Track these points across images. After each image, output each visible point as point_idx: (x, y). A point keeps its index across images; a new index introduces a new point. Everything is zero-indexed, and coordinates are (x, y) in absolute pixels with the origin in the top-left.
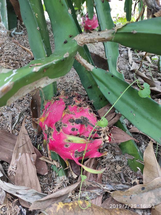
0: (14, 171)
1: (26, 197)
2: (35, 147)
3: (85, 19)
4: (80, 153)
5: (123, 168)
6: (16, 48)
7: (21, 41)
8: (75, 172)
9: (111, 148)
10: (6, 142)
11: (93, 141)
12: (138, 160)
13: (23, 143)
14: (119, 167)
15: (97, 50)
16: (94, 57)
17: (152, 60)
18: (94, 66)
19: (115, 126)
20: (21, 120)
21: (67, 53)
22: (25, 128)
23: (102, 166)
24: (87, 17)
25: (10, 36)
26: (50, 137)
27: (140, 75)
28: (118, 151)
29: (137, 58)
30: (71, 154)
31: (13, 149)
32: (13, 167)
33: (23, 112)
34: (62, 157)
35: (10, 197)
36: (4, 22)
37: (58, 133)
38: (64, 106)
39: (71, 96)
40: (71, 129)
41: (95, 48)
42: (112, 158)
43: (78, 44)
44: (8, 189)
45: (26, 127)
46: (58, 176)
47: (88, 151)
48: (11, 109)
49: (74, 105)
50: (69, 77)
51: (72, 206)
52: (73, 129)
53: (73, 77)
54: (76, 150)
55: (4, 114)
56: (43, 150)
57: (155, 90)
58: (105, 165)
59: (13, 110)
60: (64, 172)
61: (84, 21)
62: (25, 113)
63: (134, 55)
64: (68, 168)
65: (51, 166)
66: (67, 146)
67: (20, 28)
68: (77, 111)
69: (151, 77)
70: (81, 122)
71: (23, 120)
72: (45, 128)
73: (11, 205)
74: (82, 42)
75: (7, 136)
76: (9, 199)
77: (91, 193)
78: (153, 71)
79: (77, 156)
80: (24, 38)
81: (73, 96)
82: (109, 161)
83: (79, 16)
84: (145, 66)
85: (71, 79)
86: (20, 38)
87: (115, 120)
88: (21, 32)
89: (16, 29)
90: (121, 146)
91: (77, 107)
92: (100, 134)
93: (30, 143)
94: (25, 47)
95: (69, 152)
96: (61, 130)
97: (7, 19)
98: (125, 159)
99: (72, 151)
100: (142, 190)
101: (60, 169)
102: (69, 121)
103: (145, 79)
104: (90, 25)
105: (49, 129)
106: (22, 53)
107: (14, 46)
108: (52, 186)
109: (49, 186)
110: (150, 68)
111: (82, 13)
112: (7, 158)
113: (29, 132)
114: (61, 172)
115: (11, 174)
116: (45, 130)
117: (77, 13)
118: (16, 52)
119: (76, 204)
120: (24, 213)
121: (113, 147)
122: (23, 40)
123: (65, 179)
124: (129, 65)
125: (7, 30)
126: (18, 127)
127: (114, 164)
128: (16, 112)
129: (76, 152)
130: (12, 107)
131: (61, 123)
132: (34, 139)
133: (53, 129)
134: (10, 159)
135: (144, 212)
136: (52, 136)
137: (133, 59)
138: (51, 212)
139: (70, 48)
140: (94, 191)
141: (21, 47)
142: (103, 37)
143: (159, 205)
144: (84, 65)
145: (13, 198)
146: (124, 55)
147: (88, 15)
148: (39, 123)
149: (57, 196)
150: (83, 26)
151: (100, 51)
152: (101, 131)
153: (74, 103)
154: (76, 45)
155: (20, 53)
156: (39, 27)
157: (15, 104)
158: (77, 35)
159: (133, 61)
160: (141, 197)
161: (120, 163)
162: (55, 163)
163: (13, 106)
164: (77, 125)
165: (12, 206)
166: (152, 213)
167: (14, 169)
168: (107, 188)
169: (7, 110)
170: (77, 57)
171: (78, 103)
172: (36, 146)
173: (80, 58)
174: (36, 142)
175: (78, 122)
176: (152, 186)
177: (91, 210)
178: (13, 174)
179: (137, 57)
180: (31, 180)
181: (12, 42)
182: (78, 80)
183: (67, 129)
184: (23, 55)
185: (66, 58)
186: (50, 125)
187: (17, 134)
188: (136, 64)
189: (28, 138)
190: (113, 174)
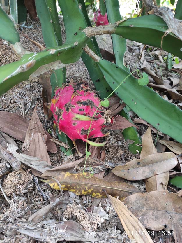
0: (28, 147)
1: (38, 168)
2: (45, 131)
3: (97, 15)
4: (85, 131)
5: (125, 152)
6: (26, 42)
7: (30, 35)
8: (81, 152)
9: (115, 135)
10: (20, 124)
11: (97, 120)
12: (138, 144)
13: (35, 126)
14: (121, 152)
15: (108, 47)
16: (104, 53)
17: (164, 60)
18: (101, 58)
19: (119, 115)
20: (32, 107)
21: (77, 42)
22: (36, 114)
23: (106, 150)
24: (100, 12)
25: (19, 30)
26: (60, 117)
27: (149, 73)
28: (121, 137)
29: (149, 58)
30: (78, 132)
31: (26, 131)
32: (27, 144)
33: (35, 100)
34: (70, 137)
35: (25, 167)
36: (13, 15)
37: (67, 113)
38: (73, 90)
39: (79, 83)
40: (79, 109)
41: (107, 45)
42: (115, 143)
43: (86, 35)
44: (23, 159)
45: (38, 113)
46: (66, 155)
47: (92, 130)
48: (23, 98)
49: (82, 90)
50: (78, 71)
51: (77, 176)
52: (80, 110)
53: (82, 71)
54: (82, 128)
55: (16, 101)
56: (53, 134)
57: (162, 87)
58: (108, 149)
59: (25, 98)
60: (71, 152)
61: (96, 16)
62: (37, 101)
63: (147, 54)
64: (75, 148)
65: (60, 148)
66: (74, 124)
67: (29, 22)
68: (84, 95)
69: (161, 76)
70: (87, 104)
71: (34, 107)
72: (56, 110)
73: (25, 173)
74: (90, 34)
75: (20, 119)
76: (23, 168)
77: (94, 168)
78: (164, 70)
79: (83, 133)
80: (33, 32)
81: (81, 83)
82: (112, 145)
83: (91, 11)
84: (157, 66)
85: (80, 73)
86: (29, 32)
87: (119, 109)
88: (30, 25)
89: (26, 22)
90: (124, 133)
91: (84, 92)
92: (103, 115)
93: (41, 127)
94: (35, 41)
95: (76, 130)
96: (70, 110)
97: (17, 12)
98: (127, 144)
99: (79, 129)
100: (138, 164)
101: (68, 149)
102: (77, 103)
103: (154, 78)
104: (102, 21)
105: (60, 110)
106: (32, 47)
107: (23, 40)
108: (60, 163)
109: (58, 163)
110: (161, 68)
111: (95, 8)
112: (21, 137)
113: (40, 117)
114: (69, 152)
115: (25, 149)
116: (56, 112)
117: (89, 8)
118: (26, 46)
119: (81, 174)
120: (36, 180)
121: (116, 134)
122: (32, 34)
123: (72, 157)
124: (140, 64)
125: (16, 23)
126: (30, 113)
127: (117, 148)
128: (27, 101)
129: (82, 130)
130: (24, 96)
131: (70, 104)
132: (44, 124)
133: (63, 110)
134: (24, 139)
135: (139, 185)
136: (62, 116)
137: (145, 58)
138: (59, 178)
139: (79, 39)
140: (98, 167)
141: (31, 41)
142: (107, 29)
143: (152, 177)
144: (91, 56)
145: (27, 168)
146: (136, 54)
147: (100, 10)
148: (50, 108)
149: (65, 168)
150: (95, 22)
151: (111, 49)
152: (104, 112)
153: (82, 88)
154: (84, 37)
155: (30, 47)
156: (52, 20)
157: (26, 93)
158: (85, 28)
159: (144, 60)
160: (137, 170)
161: (122, 147)
162: (63, 144)
163: (25, 94)
164: (84, 106)
165: (26, 175)
166: (146, 186)
167: (28, 145)
168: (108, 165)
169: (19, 98)
170: (85, 48)
171: (85, 89)
172: (47, 130)
173: (88, 50)
174: (47, 127)
175: (84, 103)
176: (146, 161)
177: (93, 180)
178: (27, 149)
179: (150, 56)
180: (42, 155)
181: (22, 36)
182: (87, 75)
183: (75, 110)
184: (32, 49)
185: (76, 46)
186: (60, 107)
187: (29, 119)
188: (148, 63)
189: (39, 122)
190: (115, 157)
